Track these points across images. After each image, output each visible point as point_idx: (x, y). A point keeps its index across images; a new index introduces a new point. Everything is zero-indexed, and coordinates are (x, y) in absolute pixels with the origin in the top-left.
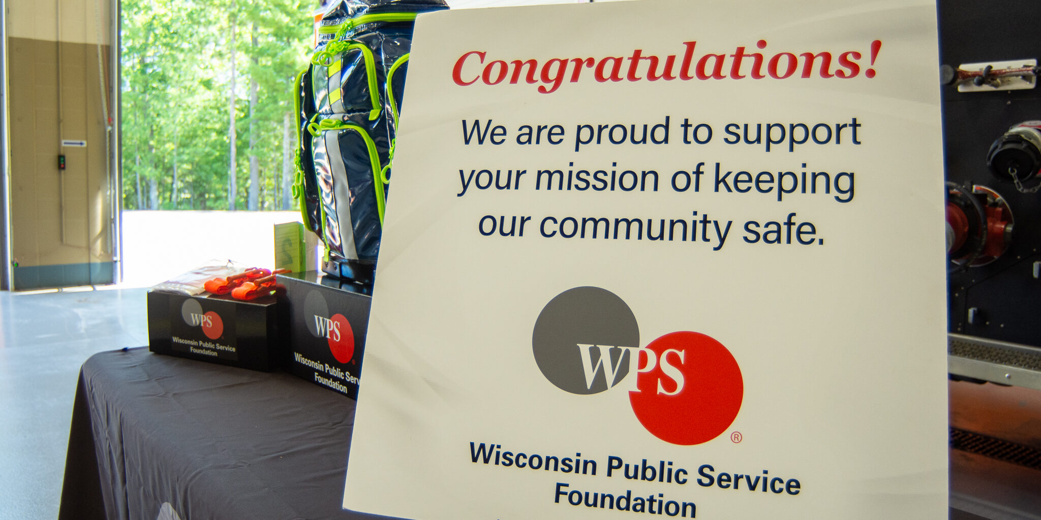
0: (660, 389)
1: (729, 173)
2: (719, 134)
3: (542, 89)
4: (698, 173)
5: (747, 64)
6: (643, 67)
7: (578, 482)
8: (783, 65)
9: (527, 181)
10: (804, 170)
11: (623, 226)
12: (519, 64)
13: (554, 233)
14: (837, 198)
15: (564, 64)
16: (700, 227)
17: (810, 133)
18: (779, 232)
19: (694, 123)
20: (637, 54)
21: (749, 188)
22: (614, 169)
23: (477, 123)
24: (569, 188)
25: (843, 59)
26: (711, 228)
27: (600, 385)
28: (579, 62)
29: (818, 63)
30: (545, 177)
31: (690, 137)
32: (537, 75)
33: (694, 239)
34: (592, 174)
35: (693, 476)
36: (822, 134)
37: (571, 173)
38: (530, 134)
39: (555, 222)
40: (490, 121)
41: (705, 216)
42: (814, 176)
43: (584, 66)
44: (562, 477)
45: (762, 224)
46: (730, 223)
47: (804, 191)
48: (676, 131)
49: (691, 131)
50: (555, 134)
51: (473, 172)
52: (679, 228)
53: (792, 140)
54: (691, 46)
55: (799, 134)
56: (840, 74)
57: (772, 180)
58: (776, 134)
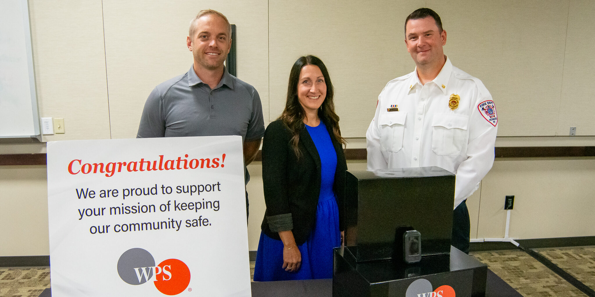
0: (164, 279)
1: (179, 204)
2: (175, 190)
3: (107, 175)
4: (169, 204)
5: (182, 164)
6: (145, 165)
8: (194, 163)
9: (107, 212)
10: (203, 201)
11: (144, 226)
12: (96, 165)
13: (120, 230)
14: (214, 210)
15: (114, 165)
16: (171, 223)
17: (205, 188)
18: (197, 223)
19: (166, 186)
20: (142, 160)
21: (186, 209)
22: (139, 205)
23: (82, 190)
24: (123, 213)
25: (214, 161)
26: (175, 223)
27: (144, 281)
28: (120, 164)
30: (113, 210)
31: (165, 192)
33: (170, 228)
34: (131, 207)
36: (208, 188)
37: (123, 207)
38: (105, 193)
39: (120, 226)
40: (88, 189)
41: (172, 220)
42: (207, 203)
43: (123, 165)
45: (191, 221)
46: (181, 221)
47: (204, 208)
48: (160, 190)
49: (165, 189)
50: (115, 193)
51: (84, 210)
52: (164, 224)
53: (199, 191)
54: (162, 157)
55: (201, 188)
56: (213, 166)
57: (193, 205)
58: (193, 189)
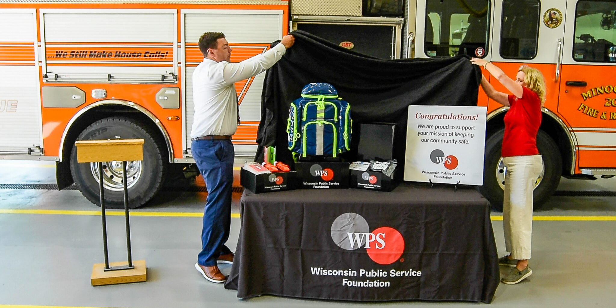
7: (436, 175)
29: (470, 117)
32: (429, 117)
35: (452, 174)
44: (435, 174)
